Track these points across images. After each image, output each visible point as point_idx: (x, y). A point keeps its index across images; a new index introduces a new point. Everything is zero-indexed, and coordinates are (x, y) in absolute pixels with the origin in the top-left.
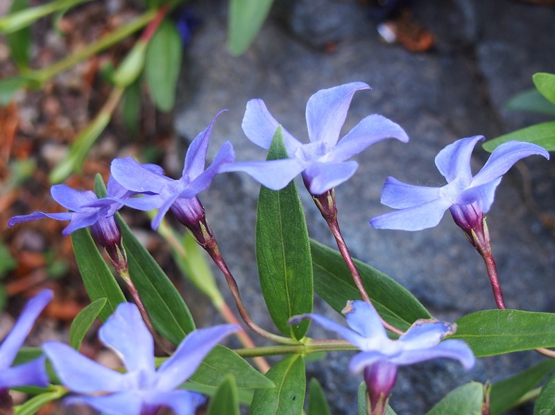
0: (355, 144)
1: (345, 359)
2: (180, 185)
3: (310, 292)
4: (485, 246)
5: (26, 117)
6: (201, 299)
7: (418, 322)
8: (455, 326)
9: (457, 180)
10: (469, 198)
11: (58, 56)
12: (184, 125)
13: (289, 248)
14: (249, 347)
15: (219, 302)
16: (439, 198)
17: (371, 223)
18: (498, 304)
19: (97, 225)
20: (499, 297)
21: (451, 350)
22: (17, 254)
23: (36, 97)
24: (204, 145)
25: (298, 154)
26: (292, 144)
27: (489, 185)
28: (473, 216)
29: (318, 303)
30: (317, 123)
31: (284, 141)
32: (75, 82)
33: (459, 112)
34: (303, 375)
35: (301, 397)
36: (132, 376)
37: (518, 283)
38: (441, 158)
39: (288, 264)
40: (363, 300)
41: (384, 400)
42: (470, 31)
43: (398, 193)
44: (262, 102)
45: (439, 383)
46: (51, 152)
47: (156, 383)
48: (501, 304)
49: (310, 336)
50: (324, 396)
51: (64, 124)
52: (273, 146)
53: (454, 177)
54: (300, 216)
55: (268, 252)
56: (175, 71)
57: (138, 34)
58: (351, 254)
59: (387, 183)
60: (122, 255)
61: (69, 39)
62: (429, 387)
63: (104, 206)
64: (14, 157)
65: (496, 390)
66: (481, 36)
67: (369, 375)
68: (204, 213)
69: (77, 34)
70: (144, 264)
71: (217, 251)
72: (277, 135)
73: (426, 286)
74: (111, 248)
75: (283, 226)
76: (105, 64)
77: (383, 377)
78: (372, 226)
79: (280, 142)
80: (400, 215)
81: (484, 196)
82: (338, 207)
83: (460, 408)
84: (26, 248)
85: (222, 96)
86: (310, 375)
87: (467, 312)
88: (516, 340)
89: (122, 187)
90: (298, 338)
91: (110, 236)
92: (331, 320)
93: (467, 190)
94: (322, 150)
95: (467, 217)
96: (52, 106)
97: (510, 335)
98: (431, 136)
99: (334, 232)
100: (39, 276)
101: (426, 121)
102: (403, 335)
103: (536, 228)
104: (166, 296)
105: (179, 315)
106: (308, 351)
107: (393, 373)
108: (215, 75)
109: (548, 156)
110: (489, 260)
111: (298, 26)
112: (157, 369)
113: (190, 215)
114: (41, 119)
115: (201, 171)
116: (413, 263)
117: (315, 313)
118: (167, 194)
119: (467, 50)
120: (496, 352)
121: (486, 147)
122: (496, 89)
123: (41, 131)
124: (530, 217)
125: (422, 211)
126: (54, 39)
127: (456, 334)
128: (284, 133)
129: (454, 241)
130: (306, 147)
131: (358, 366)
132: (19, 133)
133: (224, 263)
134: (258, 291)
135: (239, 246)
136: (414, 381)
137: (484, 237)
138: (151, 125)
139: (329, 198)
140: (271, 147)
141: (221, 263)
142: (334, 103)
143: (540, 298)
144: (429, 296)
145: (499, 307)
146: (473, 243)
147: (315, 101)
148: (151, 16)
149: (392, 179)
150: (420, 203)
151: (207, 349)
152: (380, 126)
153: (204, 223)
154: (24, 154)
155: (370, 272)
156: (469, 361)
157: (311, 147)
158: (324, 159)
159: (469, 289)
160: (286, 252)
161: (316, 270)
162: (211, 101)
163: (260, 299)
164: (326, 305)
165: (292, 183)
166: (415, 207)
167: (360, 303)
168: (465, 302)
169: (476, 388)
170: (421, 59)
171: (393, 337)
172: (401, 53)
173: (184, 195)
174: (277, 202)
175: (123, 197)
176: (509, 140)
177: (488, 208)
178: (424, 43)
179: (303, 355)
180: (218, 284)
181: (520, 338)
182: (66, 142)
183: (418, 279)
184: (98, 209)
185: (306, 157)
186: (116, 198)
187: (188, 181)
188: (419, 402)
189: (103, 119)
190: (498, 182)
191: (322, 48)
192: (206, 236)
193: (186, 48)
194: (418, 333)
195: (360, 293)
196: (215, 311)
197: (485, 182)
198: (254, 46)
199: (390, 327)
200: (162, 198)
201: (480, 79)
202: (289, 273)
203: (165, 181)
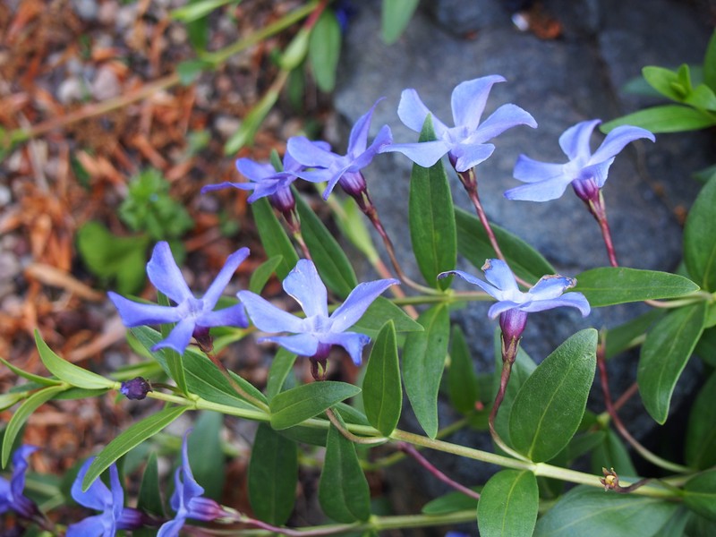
0: (492, 129)
1: (483, 309)
2: (346, 162)
3: (454, 252)
4: (601, 214)
5: (201, 93)
6: (358, 255)
7: (545, 277)
8: (575, 281)
9: (577, 158)
10: (587, 174)
11: (230, 40)
12: (344, 103)
13: (436, 214)
14: (400, 297)
15: (374, 258)
16: (562, 173)
17: (505, 195)
18: (611, 262)
19: (276, 194)
20: (612, 257)
21: (572, 301)
22: (195, 214)
23: (210, 76)
24: (366, 127)
25: (445, 137)
26: (440, 129)
27: (602, 164)
28: (590, 189)
29: (460, 260)
30: (461, 110)
31: (433, 126)
32: (245, 62)
33: (583, 93)
34: (447, 321)
35: (446, 340)
36: (310, 320)
37: (632, 243)
38: (565, 139)
39: (435, 228)
40: (498, 258)
41: (516, 342)
42: (593, 22)
43: (528, 169)
44: (415, 92)
45: (563, 328)
46: (224, 125)
47: (330, 326)
48: (614, 262)
49: (453, 287)
50: (465, 340)
51: (234, 99)
52: (424, 129)
53: (575, 156)
54: (446, 187)
55: (419, 219)
56: (334, 56)
57: (302, 22)
58: (489, 219)
59: (519, 160)
60: (296, 218)
61: (239, 24)
62: (554, 331)
63: (282, 178)
64: (191, 128)
65: (611, 334)
66: (603, 25)
67: (504, 321)
68: (365, 185)
69: (247, 20)
70: (313, 227)
71: (376, 217)
72: (428, 120)
73: (552, 245)
74: (286, 212)
75: (432, 197)
76: (272, 47)
77: (515, 323)
78: (507, 198)
79: (430, 127)
80: (529, 188)
81: (599, 174)
82: (477, 181)
83: (578, 349)
84: (202, 210)
85: (376, 78)
86: (453, 322)
87: (588, 268)
88: (625, 293)
89: (296, 162)
90: (443, 289)
91: (286, 203)
92: (471, 274)
93: (586, 168)
94: (465, 133)
95: (585, 189)
96: (224, 84)
97: (620, 288)
98: (558, 114)
99: (474, 202)
100: (213, 235)
101: (554, 101)
102: (532, 288)
103: (648, 195)
104: (332, 254)
105: (343, 270)
106: (452, 300)
107: (523, 319)
108: (370, 59)
109: (653, 138)
110: (604, 226)
111: (442, 16)
112: (330, 315)
113: (354, 186)
114: (215, 94)
115: (363, 150)
116: (542, 226)
117: (458, 270)
118: (335, 169)
119: (591, 38)
120: (608, 303)
121: (603, 129)
122: (615, 72)
123: (215, 105)
124: (643, 186)
125: (548, 185)
126: (226, 24)
127: (576, 287)
128: (433, 118)
129: (577, 207)
130: (451, 130)
131: (494, 314)
132: (196, 108)
133: (382, 226)
134: (408, 249)
135: (392, 210)
136: (541, 327)
137: (600, 206)
138: (313, 102)
139: (471, 173)
140: (423, 131)
141: (379, 227)
142: (475, 93)
143: (651, 256)
144: (554, 253)
145: (612, 265)
146: (591, 210)
147: (460, 91)
148: (312, 7)
149: (524, 157)
150: (547, 177)
151: (372, 298)
152: (514, 114)
153: (366, 193)
154: (201, 126)
155: (504, 234)
156: (586, 310)
157: (456, 131)
158: (467, 141)
159: (589, 247)
160: (434, 218)
161: (459, 233)
162: (367, 82)
163: (411, 257)
164: (467, 262)
165: (439, 161)
166: (542, 182)
167: (496, 261)
168: (586, 259)
169: (592, 332)
170: (550, 46)
171: (523, 289)
172: (532, 40)
173: (350, 171)
174: (426, 177)
175: (297, 171)
176: (623, 124)
177: (603, 184)
178: (553, 31)
179: (447, 304)
180: (374, 243)
181: (629, 291)
182: (238, 116)
183: (546, 239)
184: (277, 180)
185: (452, 140)
186: (291, 171)
187: (352, 158)
188: (546, 345)
189: (271, 97)
190: (612, 160)
191: (464, 36)
192: (367, 204)
193: (345, 34)
194: (544, 286)
195: (495, 253)
196: (371, 267)
197: (601, 161)
198: (405, 35)
199: (521, 281)
200: (331, 171)
201: (601, 64)
202: (437, 236)
203: (333, 157)
